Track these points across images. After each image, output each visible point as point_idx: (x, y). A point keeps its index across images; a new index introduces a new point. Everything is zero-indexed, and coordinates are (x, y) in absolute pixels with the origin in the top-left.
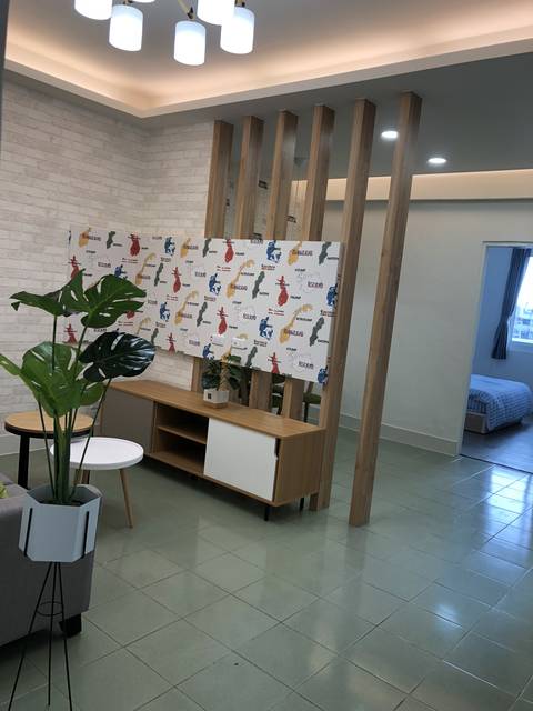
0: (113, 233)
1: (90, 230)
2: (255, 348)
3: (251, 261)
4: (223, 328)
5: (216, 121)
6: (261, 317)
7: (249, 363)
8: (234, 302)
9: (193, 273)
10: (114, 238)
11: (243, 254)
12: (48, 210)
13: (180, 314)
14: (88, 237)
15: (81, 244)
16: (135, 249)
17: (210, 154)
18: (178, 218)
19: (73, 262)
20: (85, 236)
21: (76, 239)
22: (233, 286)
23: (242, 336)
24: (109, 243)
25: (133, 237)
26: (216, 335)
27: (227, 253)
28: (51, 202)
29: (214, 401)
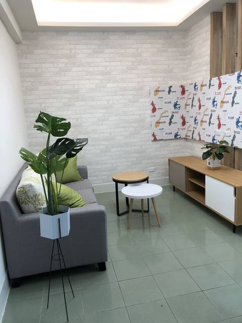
0: (171, 86)
1: (159, 87)
2: (235, 135)
3: (230, 86)
4: (219, 126)
5: (211, 14)
6: (236, 117)
7: (232, 144)
8: (224, 111)
9: (206, 99)
10: (172, 89)
11: (226, 83)
12: (139, 83)
13: (202, 121)
14: (158, 91)
15: (155, 95)
16: (183, 92)
17: (210, 33)
18: (199, 72)
19: (152, 104)
20: (157, 91)
21: (153, 93)
22: (222, 102)
23: (229, 129)
24: (169, 91)
25: (182, 86)
26: (217, 130)
27: (219, 85)
28: (139, 79)
29: (211, 166)
